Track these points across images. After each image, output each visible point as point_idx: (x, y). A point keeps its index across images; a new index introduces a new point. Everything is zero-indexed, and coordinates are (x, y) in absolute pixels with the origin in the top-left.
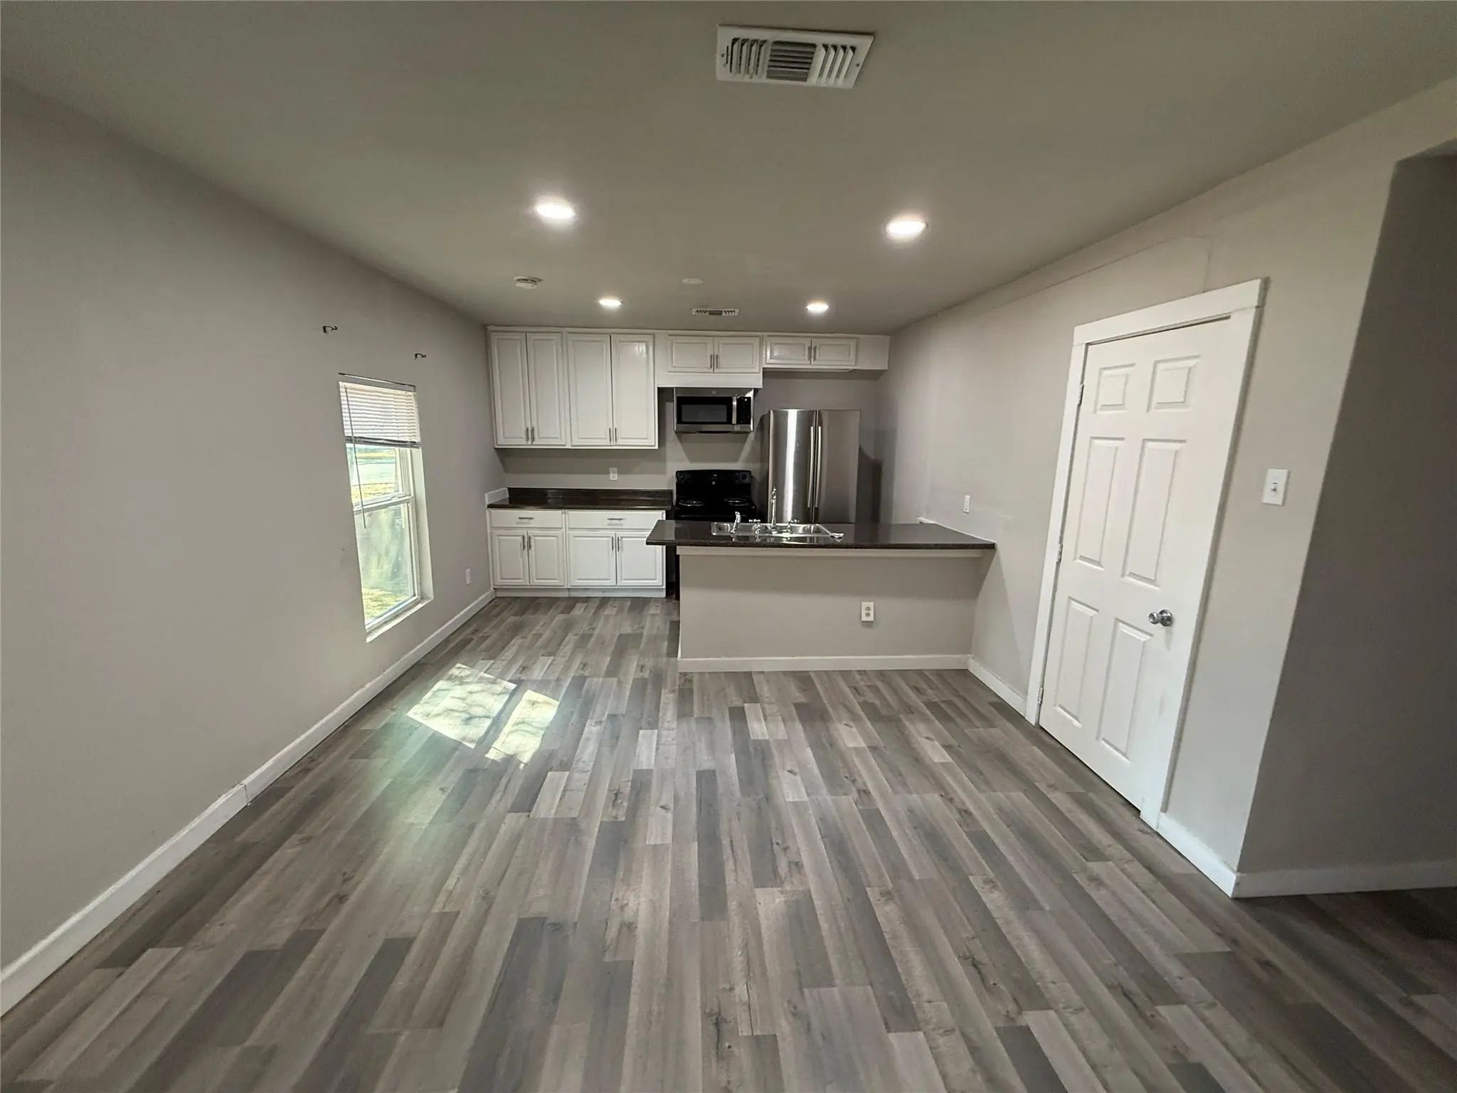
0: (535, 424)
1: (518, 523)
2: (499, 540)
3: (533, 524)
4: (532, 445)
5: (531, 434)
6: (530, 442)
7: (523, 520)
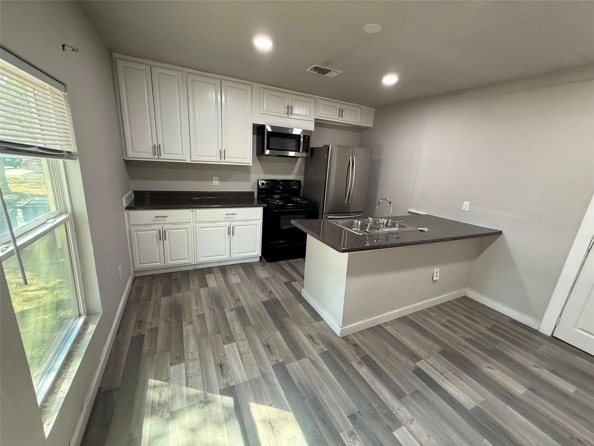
0: (161, 142)
1: (153, 221)
2: (137, 233)
3: (167, 220)
4: (158, 158)
5: (157, 149)
6: (156, 157)
7: (158, 218)
